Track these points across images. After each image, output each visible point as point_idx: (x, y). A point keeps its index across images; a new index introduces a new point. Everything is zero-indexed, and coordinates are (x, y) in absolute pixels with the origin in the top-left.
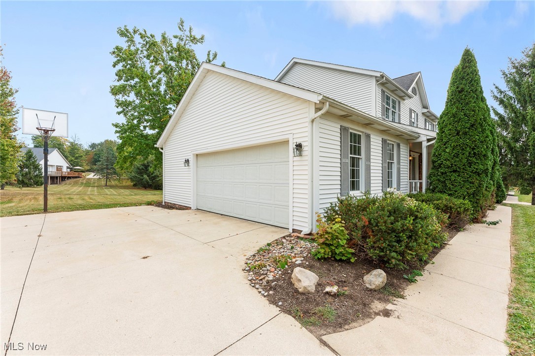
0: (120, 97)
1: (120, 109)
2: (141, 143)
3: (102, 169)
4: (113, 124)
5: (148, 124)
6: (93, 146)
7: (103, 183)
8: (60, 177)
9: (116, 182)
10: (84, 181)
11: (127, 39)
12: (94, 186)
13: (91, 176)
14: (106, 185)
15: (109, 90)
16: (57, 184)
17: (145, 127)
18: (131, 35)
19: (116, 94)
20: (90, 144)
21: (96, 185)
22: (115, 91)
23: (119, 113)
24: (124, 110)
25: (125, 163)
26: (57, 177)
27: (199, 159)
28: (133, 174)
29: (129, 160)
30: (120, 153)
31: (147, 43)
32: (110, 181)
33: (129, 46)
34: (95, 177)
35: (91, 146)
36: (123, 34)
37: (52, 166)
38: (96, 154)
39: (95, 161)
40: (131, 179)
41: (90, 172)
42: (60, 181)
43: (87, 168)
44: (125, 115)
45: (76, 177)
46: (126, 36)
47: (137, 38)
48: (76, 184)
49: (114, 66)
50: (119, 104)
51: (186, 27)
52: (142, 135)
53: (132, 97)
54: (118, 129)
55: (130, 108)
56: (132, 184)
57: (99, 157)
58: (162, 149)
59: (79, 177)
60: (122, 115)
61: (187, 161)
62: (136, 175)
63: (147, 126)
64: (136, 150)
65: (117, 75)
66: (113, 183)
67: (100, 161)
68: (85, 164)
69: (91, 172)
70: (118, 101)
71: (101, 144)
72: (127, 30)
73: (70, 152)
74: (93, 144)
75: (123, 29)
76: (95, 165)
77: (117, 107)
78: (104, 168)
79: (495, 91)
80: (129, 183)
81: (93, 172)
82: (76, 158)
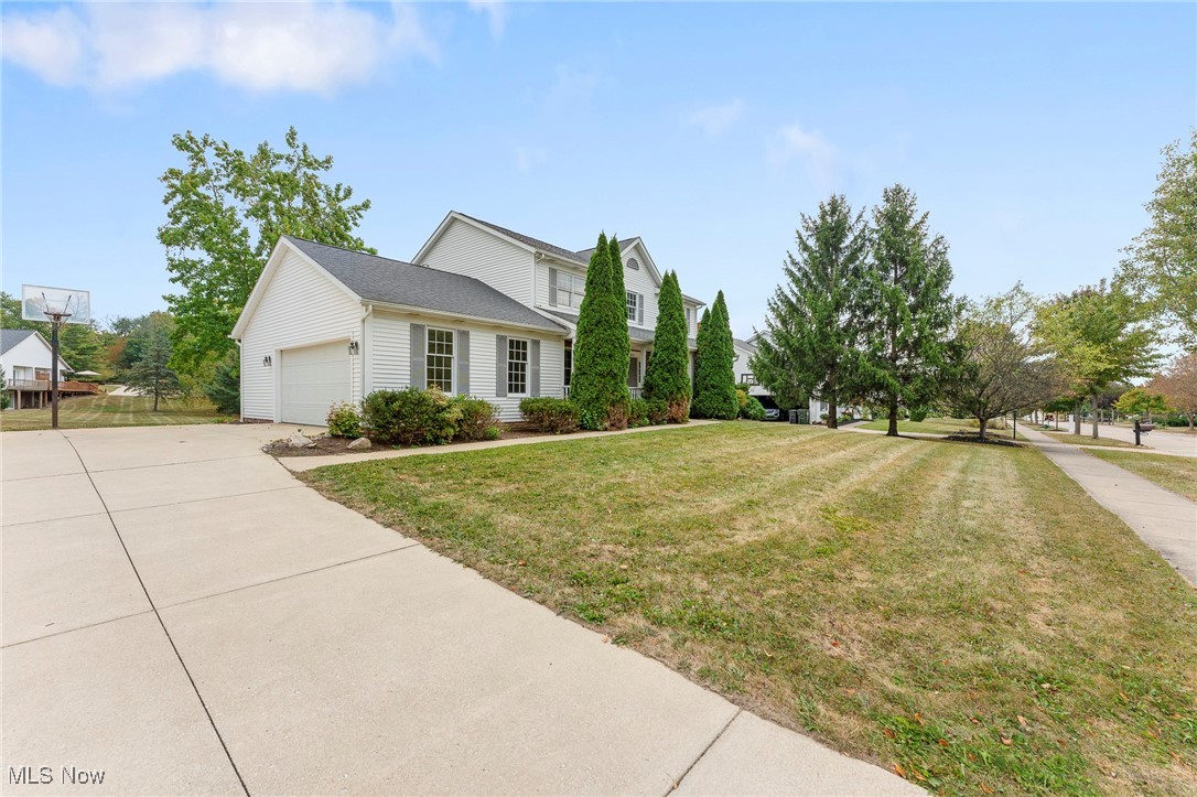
0: (177, 253)
1: (176, 274)
2: (212, 330)
3: (145, 377)
4: (164, 297)
5: (226, 299)
6: (123, 325)
7: (149, 405)
8: (44, 392)
9: (179, 404)
10: (104, 403)
11: (191, 154)
12: (128, 412)
13: (120, 391)
14: (155, 410)
15: (157, 233)
16: (38, 407)
17: (221, 304)
18: (198, 147)
19: (169, 245)
20: (115, 321)
21: (131, 408)
22: (168, 239)
23: (174, 281)
24: (183, 275)
25: (186, 361)
26: (37, 394)
27: (285, 357)
28: (216, 386)
29: (194, 357)
30: (176, 345)
31: (228, 164)
32: (164, 401)
33: (195, 165)
34: (129, 393)
35: (116, 326)
36: (182, 146)
37: (25, 368)
38: (130, 344)
39: (128, 360)
40: (211, 395)
41: (115, 383)
42: (44, 401)
43: (110, 374)
44: (185, 283)
45: (84, 394)
46: (188, 148)
47: (209, 154)
48: (82, 407)
49: (166, 202)
50: (173, 266)
51: (299, 141)
52: (217, 318)
53: (198, 254)
54: (173, 305)
55: (193, 273)
56: (216, 407)
57: (139, 350)
58: (240, 341)
59: (89, 394)
60: (179, 283)
61: (268, 360)
62: (223, 388)
63: (225, 303)
64: (204, 341)
65: (170, 216)
66: (171, 405)
67: (141, 359)
68: (103, 366)
69: (120, 383)
70: (172, 260)
71: (143, 321)
72: (191, 139)
73: (66, 339)
74: (123, 319)
75: (183, 138)
76: (129, 367)
77: (171, 271)
78: (151, 374)
79: (788, 261)
80: (209, 405)
81: (124, 383)
82: (82, 352)
